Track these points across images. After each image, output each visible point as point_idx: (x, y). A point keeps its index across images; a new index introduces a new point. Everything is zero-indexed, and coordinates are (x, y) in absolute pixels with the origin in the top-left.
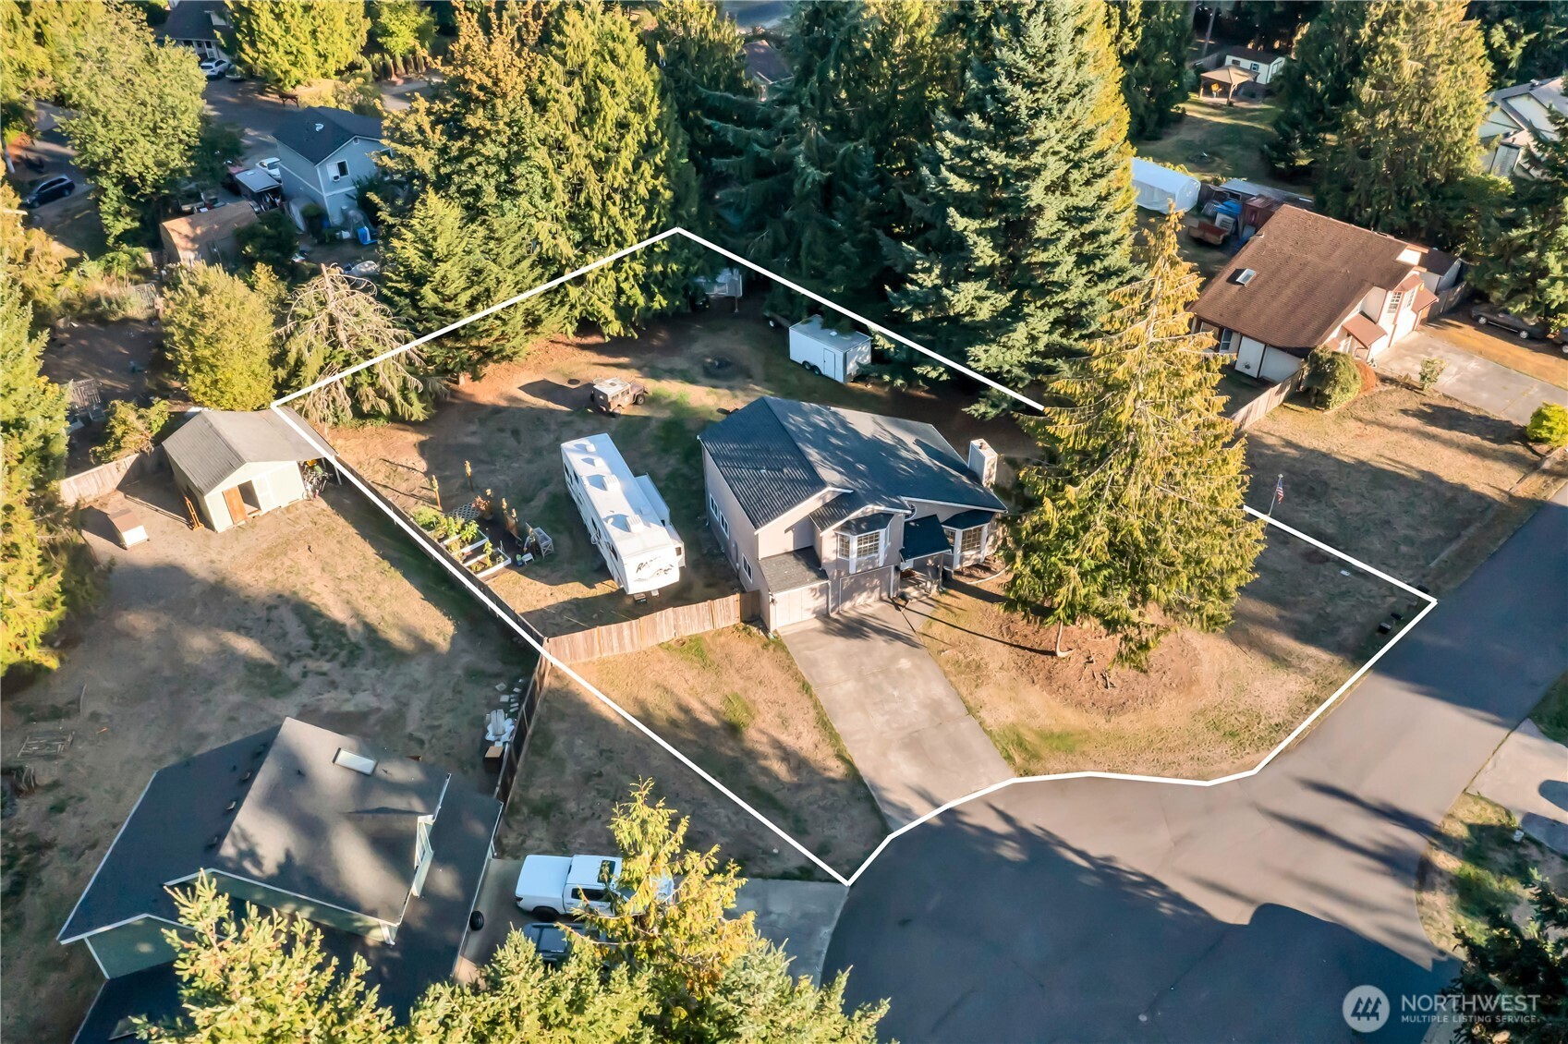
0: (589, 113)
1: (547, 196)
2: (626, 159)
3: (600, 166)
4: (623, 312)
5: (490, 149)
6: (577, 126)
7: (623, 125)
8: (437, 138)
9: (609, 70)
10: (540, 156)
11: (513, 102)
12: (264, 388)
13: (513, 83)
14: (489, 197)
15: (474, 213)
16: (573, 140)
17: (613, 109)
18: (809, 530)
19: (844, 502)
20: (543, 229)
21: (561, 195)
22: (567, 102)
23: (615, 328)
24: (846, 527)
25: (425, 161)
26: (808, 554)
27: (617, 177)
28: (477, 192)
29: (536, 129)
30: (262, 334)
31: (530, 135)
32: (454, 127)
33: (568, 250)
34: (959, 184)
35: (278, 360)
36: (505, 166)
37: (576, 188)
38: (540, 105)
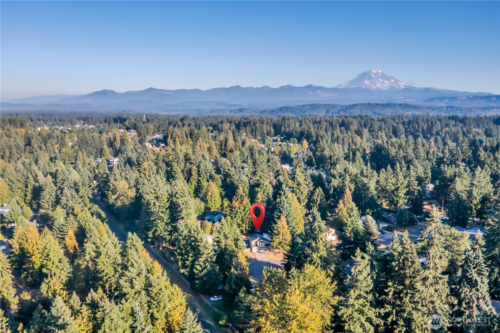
0: (244, 210)
1: (239, 217)
2: (248, 214)
3: (245, 215)
4: (246, 230)
5: (234, 212)
6: (243, 211)
7: (248, 211)
8: (229, 211)
9: (247, 206)
10: (239, 213)
11: (237, 208)
12: (209, 233)
13: (237, 206)
14: (234, 217)
15: (232, 219)
16: (242, 212)
17: (247, 209)
18: (256, 242)
19: (260, 240)
20: (238, 221)
21: (241, 218)
22: (242, 208)
23: (245, 232)
24: (260, 242)
25: (228, 213)
26: (256, 245)
27: (246, 216)
28: (232, 217)
29: (239, 211)
30: (211, 227)
31: (238, 211)
32: (231, 210)
33: (241, 223)
34: (277, 216)
35: (211, 230)
36: (236, 214)
37: (242, 217)
38: (240, 209)
